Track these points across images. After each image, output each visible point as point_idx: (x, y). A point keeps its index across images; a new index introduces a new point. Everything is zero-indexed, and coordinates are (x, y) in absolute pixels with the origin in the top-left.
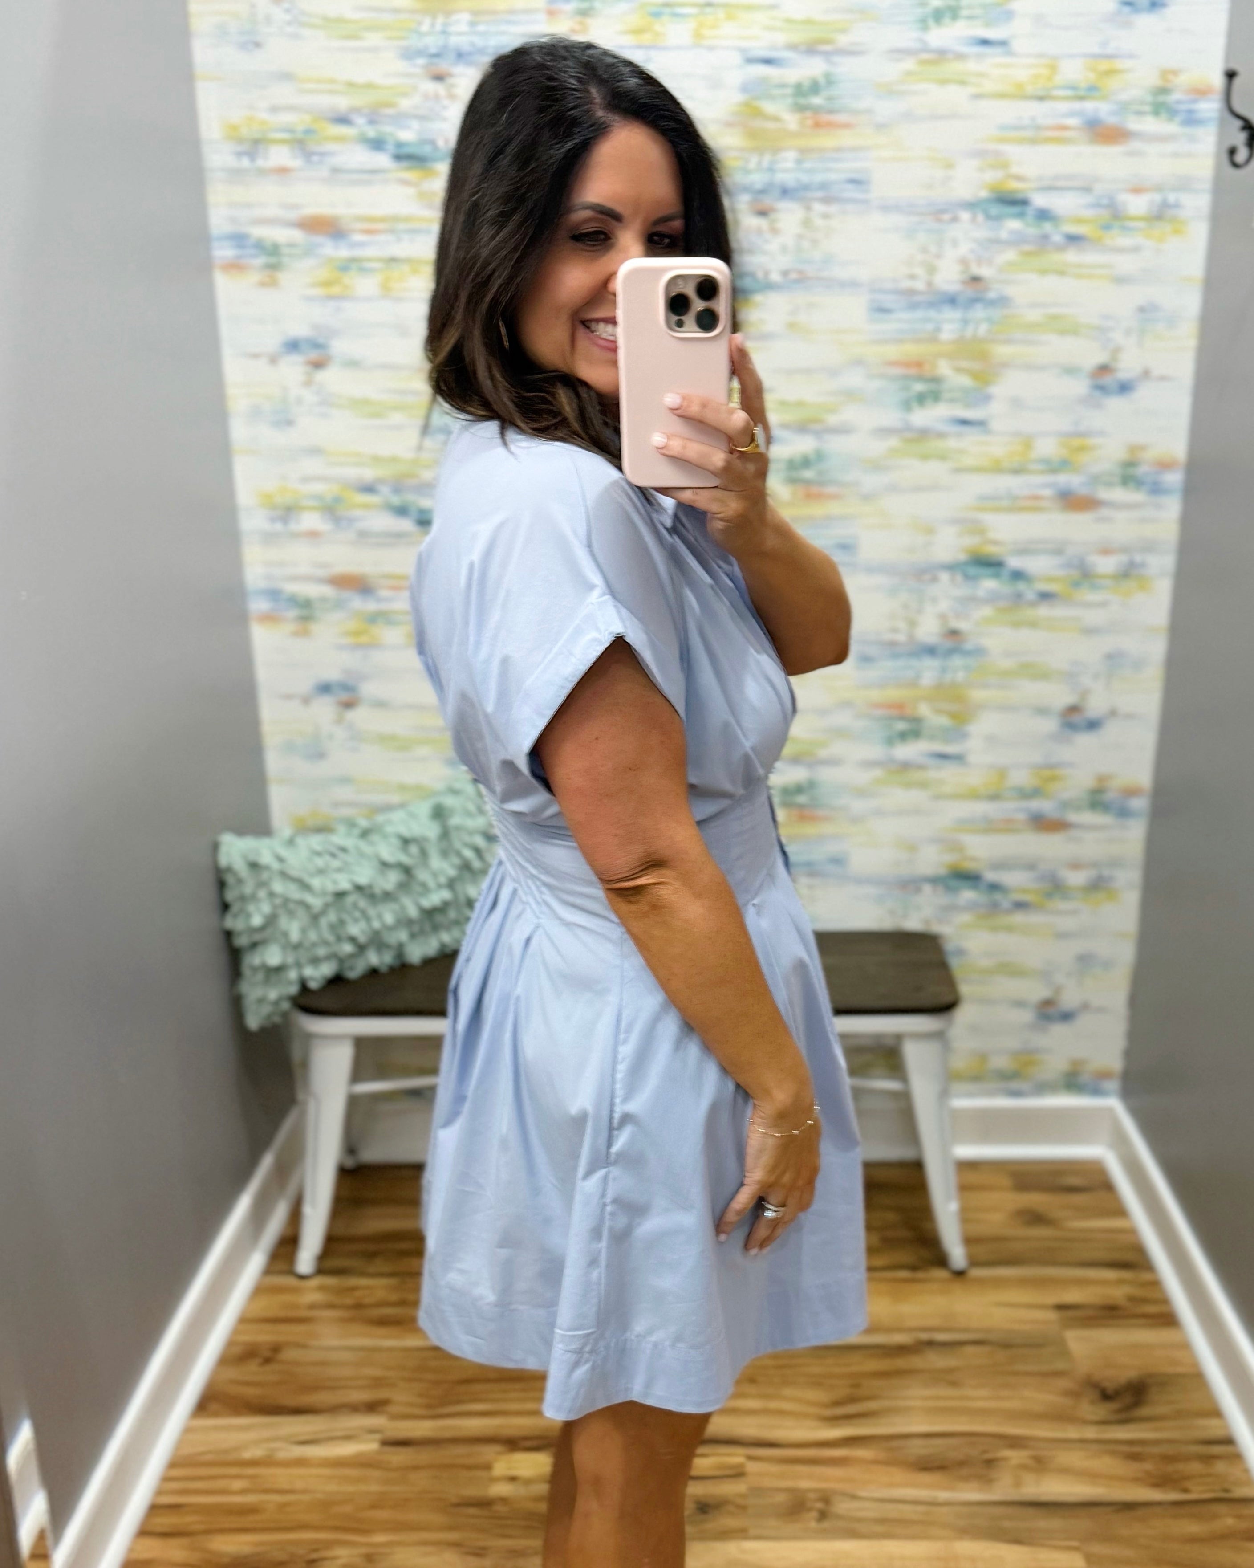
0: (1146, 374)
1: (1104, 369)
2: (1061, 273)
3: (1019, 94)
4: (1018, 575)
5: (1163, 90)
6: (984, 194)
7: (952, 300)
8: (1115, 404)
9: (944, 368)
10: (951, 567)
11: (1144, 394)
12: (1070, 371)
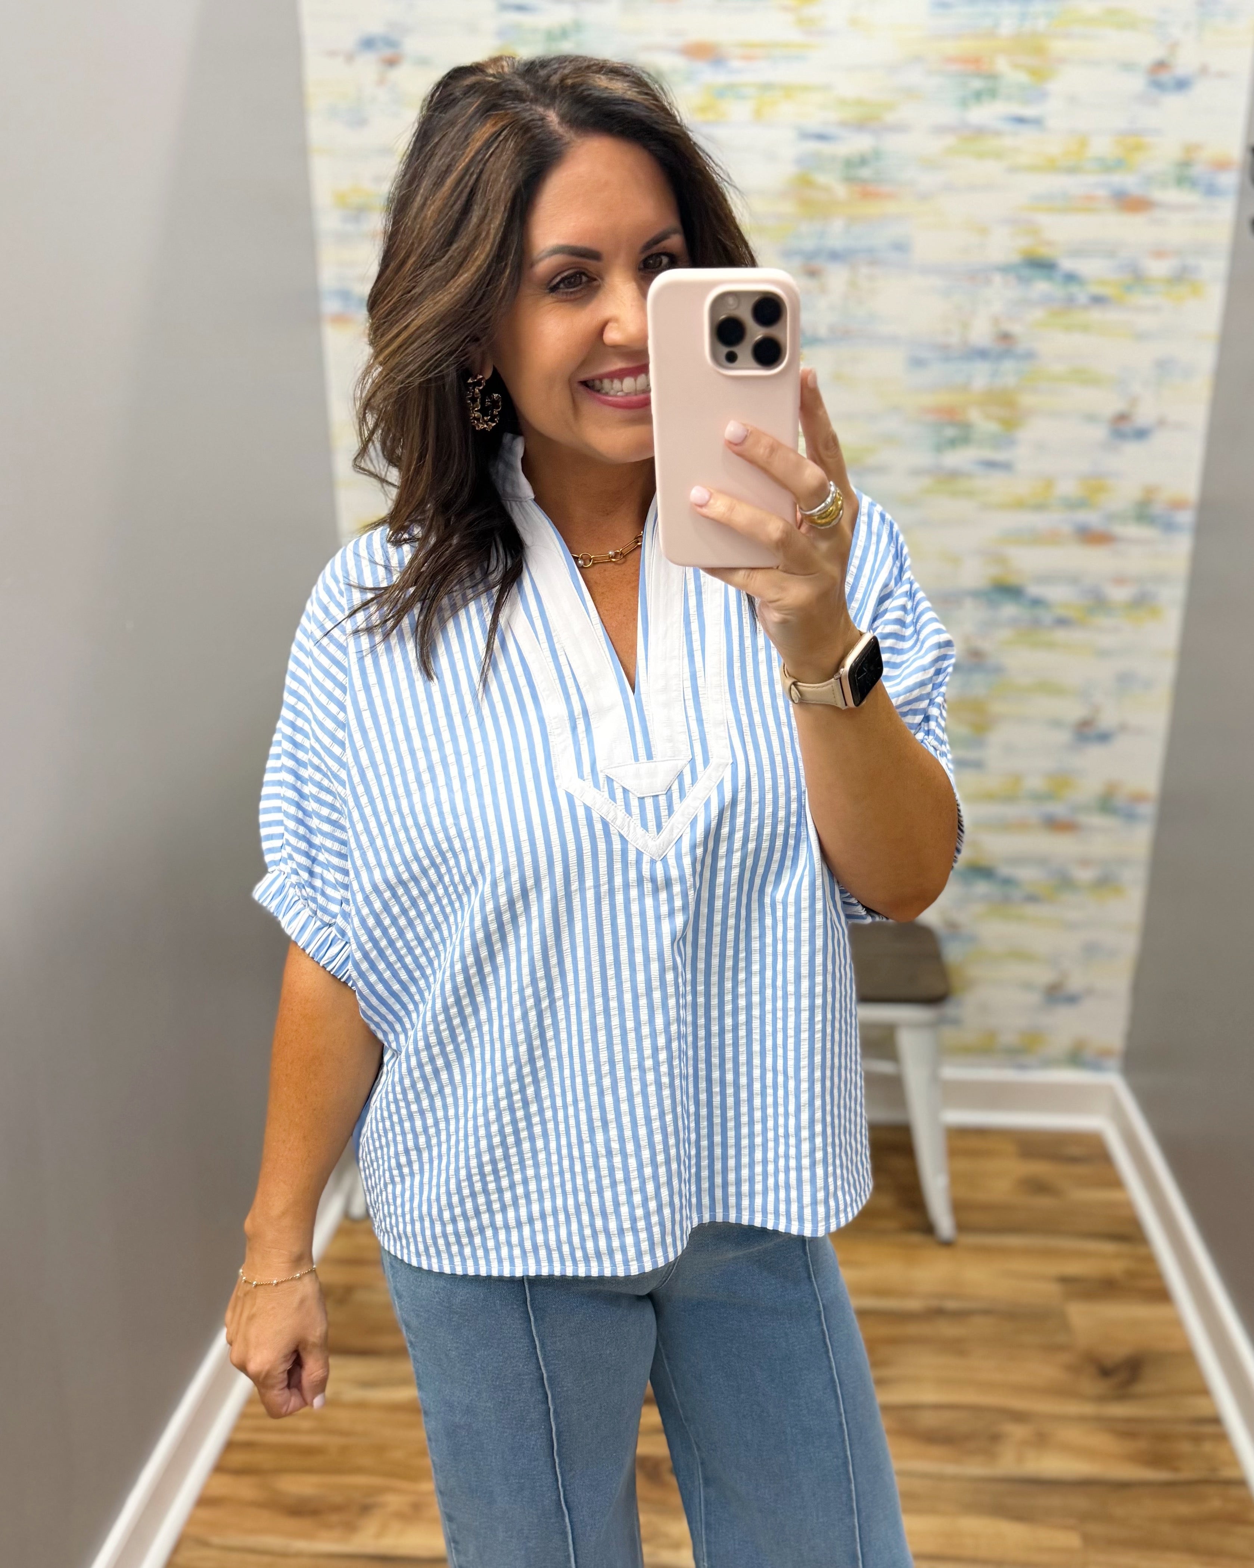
0: (1162, 423)
1: (1122, 418)
2: (1085, 328)
3: (1052, 166)
4: (1037, 602)
5: (1185, 164)
6: (1015, 258)
7: (982, 354)
8: (1132, 450)
9: (975, 416)
10: (976, 594)
11: (1159, 441)
12: (1091, 418)
